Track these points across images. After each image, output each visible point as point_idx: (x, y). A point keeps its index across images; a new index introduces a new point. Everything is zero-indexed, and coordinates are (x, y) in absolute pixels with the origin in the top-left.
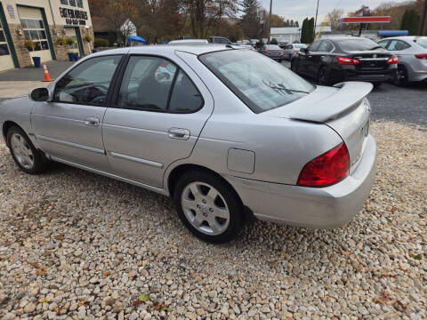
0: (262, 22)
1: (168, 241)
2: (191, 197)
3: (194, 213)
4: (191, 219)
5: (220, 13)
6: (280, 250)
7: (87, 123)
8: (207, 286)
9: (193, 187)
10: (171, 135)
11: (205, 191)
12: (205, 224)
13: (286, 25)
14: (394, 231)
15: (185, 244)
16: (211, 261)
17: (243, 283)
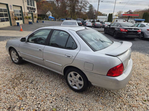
0: (95, 14)
1: (62, 90)
2: (71, 76)
3: (71, 81)
4: (70, 83)
5: (81, 10)
6: (99, 96)
7: (38, 50)
8: (75, 107)
9: (72, 73)
10: (66, 56)
11: (76, 75)
12: (75, 85)
13: (103, 15)
14: (138, 91)
15: (68, 92)
16: (76, 98)
17: (87, 106)
